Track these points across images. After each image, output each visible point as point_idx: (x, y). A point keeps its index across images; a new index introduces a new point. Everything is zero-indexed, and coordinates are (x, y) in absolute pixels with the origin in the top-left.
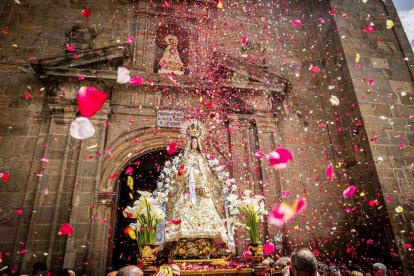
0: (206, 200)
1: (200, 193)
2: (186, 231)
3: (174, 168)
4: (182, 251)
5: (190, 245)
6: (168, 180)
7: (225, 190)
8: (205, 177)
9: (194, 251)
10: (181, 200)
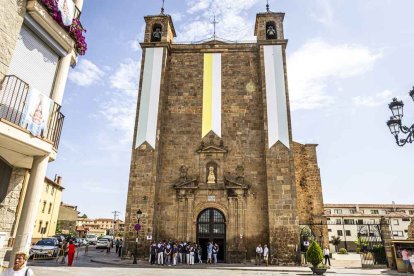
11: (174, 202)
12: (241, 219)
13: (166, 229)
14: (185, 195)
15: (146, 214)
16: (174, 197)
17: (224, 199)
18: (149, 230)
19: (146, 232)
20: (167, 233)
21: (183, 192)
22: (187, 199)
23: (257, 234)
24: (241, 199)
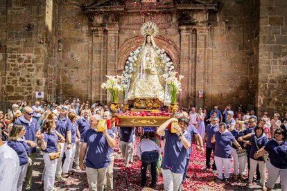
0: (152, 76)
1: (148, 72)
2: (138, 95)
3: (135, 57)
4: (137, 105)
5: (142, 102)
6: (131, 64)
7: (166, 69)
8: (153, 61)
9: (143, 105)
10: (138, 77)
11: (84, 36)
12: (200, 66)
13: (73, 82)
14: (103, 25)
15: (33, 56)
16: (85, 28)
17: (172, 30)
18: (38, 82)
19: (34, 86)
20: (75, 88)
21: (99, 20)
22: (105, 32)
23: (229, 90)
24: (203, 31)
